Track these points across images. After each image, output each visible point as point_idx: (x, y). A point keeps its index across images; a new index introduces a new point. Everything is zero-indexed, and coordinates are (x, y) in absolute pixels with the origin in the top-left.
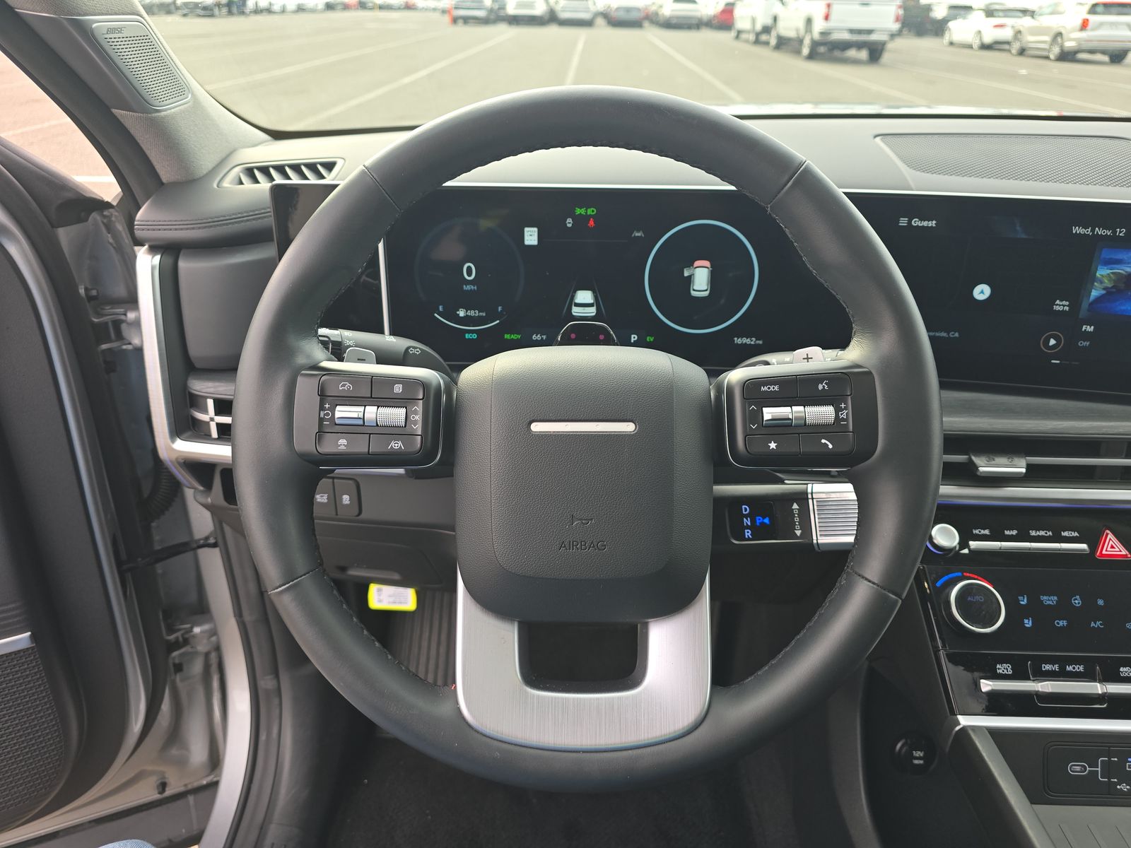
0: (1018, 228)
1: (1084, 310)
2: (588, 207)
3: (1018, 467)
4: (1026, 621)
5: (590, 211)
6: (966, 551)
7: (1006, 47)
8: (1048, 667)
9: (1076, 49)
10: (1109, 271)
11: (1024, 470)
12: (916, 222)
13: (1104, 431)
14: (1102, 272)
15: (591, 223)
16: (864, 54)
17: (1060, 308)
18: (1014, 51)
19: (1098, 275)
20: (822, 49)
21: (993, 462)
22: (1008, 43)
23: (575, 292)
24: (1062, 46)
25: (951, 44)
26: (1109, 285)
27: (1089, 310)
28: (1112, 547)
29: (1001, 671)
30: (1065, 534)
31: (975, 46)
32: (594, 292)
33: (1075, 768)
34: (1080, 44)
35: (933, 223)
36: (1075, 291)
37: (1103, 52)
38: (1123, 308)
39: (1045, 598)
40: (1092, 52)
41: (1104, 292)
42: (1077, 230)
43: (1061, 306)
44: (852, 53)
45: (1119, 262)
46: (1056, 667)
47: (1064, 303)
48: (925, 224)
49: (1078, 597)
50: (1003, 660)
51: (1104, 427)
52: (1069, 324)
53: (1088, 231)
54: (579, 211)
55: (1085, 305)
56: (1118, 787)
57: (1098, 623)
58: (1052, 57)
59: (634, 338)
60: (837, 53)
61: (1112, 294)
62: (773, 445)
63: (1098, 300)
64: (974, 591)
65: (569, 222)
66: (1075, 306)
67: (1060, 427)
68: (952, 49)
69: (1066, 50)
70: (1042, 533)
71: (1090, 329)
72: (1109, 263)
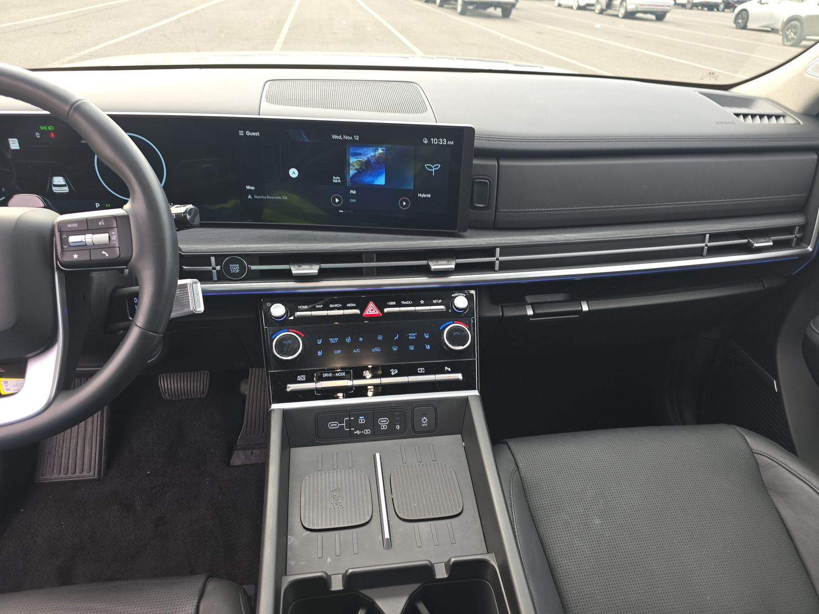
0: (304, 136)
1: (348, 183)
2: (47, 126)
3: (314, 270)
4: (319, 352)
5: (50, 128)
6: (292, 318)
7: (593, 8)
8: (325, 375)
9: (635, 10)
10: (356, 160)
11: (317, 271)
12: (248, 133)
13: (359, 248)
14: (353, 160)
15: (52, 135)
16: (499, 11)
17: (336, 181)
18: (597, 11)
19: (351, 162)
20: (471, 7)
21: (301, 268)
22: (593, 5)
23: (52, 178)
24: (626, 9)
25: (559, 5)
26: (358, 167)
27: (351, 182)
28: (372, 310)
29: (299, 379)
30: (349, 305)
31: (575, 8)
32: (64, 177)
33: (333, 425)
34: (637, 7)
35: (258, 134)
36: (342, 173)
37: (652, 13)
38: (368, 180)
39: (332, 339)
40: (645, 12)
41: (356, 171)
42: (335, 137)
43: (336, 180)
44: (491, 10)
45: (359, 154)
46: (331, 375)
47: (337, 178)
48: (254, 134)
49: (349, 337)
50: (301, 373)
51: (359, 246)
52: (342, 189)
53: (340, 137)
54: (42, 128)
55: (348, 179)
56: (355, 433)
57: (357, 350)
58: (620, 16)
59: (97, 205)
60: (481, 11)
61: (360, 172)
62: (76, 256)
63: (354, 176)
64: (287, 338)
65: (38, 135)
66: (343, 179)
67: (335, 247)
68: (560, 9)
69: (628, 10)
70: (336, 305)
71: (354, 192)
72: (355, 155)
